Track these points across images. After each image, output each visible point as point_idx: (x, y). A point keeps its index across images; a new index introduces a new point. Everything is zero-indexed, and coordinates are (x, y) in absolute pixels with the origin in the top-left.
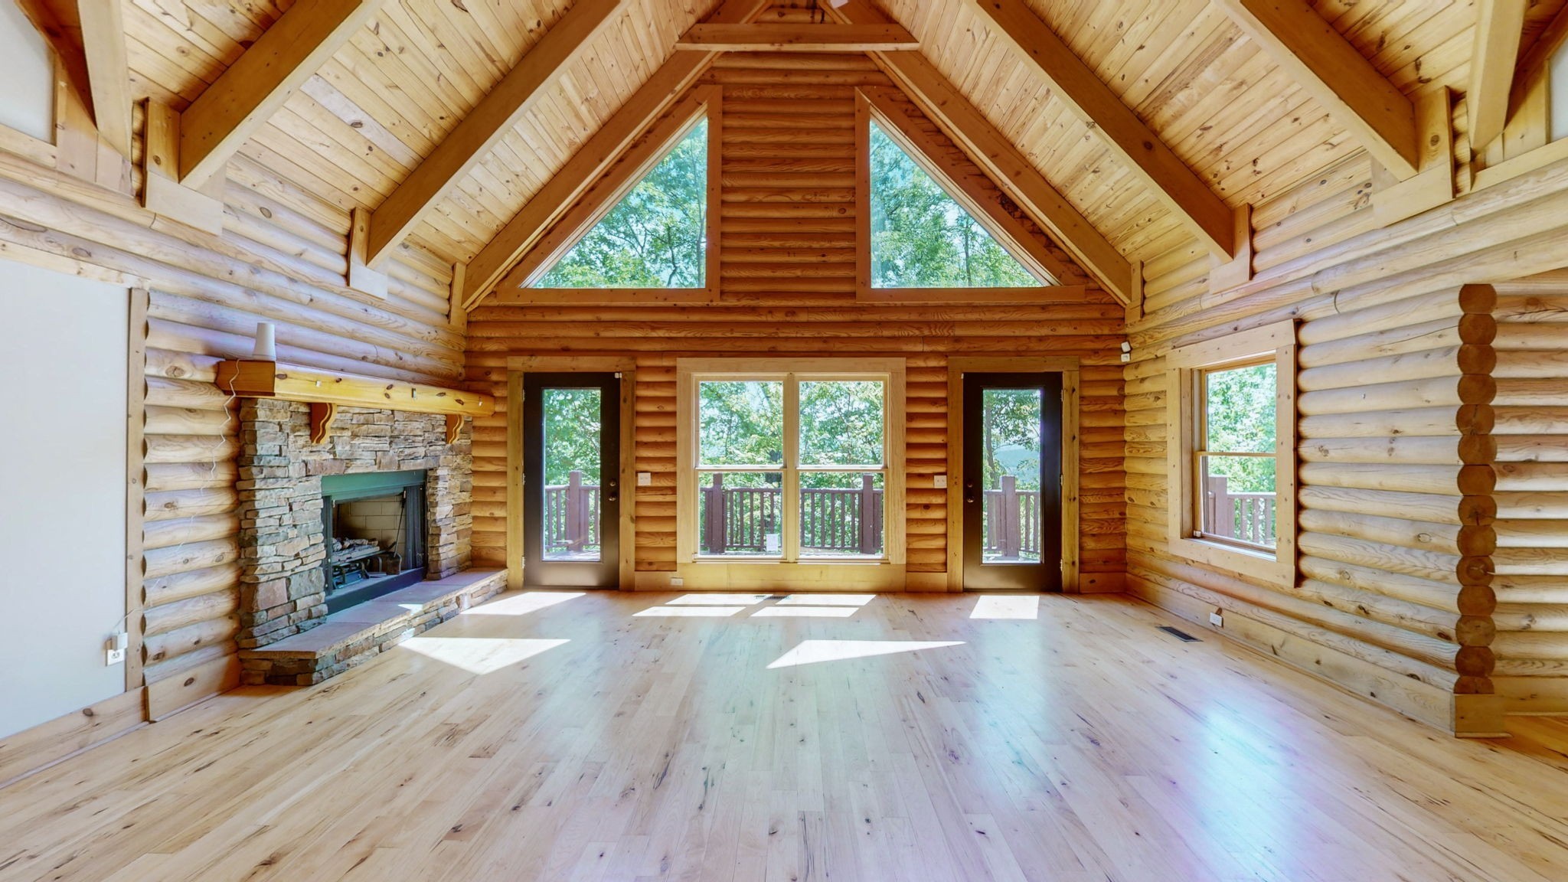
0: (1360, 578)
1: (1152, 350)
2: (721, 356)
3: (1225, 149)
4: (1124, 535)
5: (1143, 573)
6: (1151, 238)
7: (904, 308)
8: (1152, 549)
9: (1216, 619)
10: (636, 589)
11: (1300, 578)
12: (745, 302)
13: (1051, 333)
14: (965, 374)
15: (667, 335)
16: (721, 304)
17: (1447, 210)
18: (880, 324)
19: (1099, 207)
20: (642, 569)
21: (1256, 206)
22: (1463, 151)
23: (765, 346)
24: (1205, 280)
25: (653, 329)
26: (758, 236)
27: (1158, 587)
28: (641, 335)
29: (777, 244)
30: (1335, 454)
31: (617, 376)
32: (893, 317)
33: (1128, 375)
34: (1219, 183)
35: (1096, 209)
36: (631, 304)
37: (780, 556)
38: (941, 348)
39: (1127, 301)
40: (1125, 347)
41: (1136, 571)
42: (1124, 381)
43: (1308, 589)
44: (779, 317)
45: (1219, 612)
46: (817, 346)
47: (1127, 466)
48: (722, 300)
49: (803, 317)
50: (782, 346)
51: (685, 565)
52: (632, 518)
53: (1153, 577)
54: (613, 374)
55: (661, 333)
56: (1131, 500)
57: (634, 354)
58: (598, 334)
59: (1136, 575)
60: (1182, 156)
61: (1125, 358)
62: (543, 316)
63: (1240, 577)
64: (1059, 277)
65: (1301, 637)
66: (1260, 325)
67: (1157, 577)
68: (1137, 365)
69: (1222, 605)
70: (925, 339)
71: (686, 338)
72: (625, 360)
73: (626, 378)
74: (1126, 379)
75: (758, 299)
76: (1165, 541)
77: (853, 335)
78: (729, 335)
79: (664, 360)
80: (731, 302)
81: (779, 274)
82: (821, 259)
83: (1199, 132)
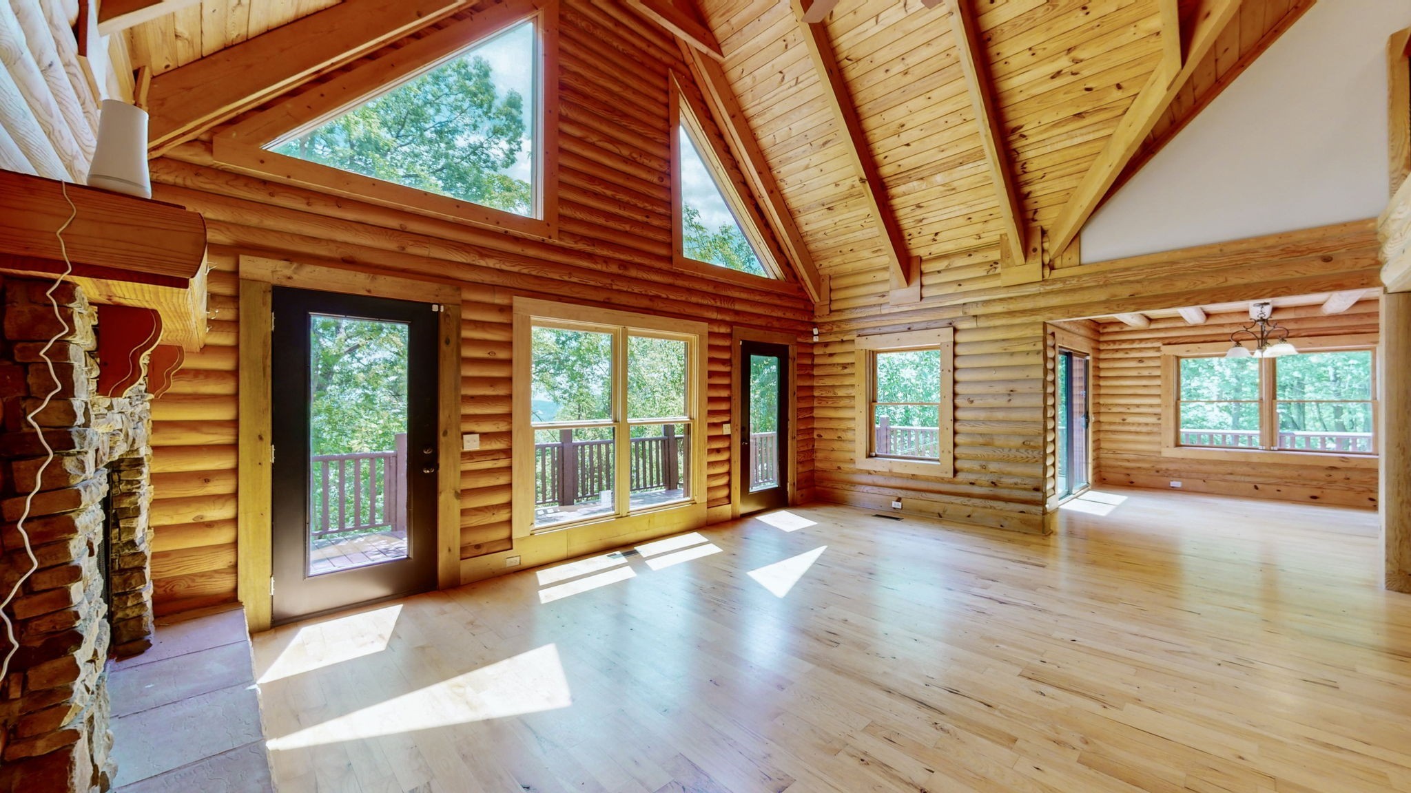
0: (993, 467)
1: (839, 335)
2: (560, 300)
3: (925, 222)
4: (813, 460)
5: (830, 485)
6: (846, 261)
7: (703, 280)
8: (839, 468)
9: (898, 505)
10: (462, 582)
11: (955, 472)
12: (581, 246)
13: (782, 316)
14: (744, 341)
15: (498, 266)
16: (557, 242)
17: (1038, 285)
18: (690, 291)
19: (818, 232)
20: (468, 555)
21: (924, 258)
22: (1047, 260)
23: (601, 296)
24: (883, 296)
25: (482, 256)
26: (592, 179)
27: (846, 492)
28: (464, 261)
29: (609, 193)
30: (977, 403)
31: (435, 308)
32: (697, 286)
33: (816, 351)
34: (910, 240)
35: (815, 233)
36: (450, 217)
37: (613, 512)
38: (727, 318)
39: (817, 299)
40: (815, 331)
41: (824, 484)
42: (814, 355)
43: (961, 476)
44: (614, 269)
45: (899, 500)
46: (645, 303)
47: (817, 413)
48: (560, 239)
49: (633, 273)
50: (617, 299)
51: (522, 539)
52: (456, 492)
53: (839, 486)
54: (430, 305)
55: (491, 263)
56: (820, 436)
57: (459, 284)
58: (404, 249)
59: (824, 487)
60: (896, 217)
61: (816, 339)
62: (308, 204)
63: (914, 477)
64: (786, 275)
65: (957, 504)
66: (927, 329)
67: (844, 486)
68: (826, 345)
69: (900, 496)
70: (720, 310)
71: (519, 274)
72: (447, 290)
73: (449, 313)
74: (815, 353)
75: (594, 245)
76: (852, 461)
77: (671, 297)
78: (566, 278)
79: (497, 296)
80: (568, 243)
81: (611, 224)
82: (645, 219)
83: (914, 207)
